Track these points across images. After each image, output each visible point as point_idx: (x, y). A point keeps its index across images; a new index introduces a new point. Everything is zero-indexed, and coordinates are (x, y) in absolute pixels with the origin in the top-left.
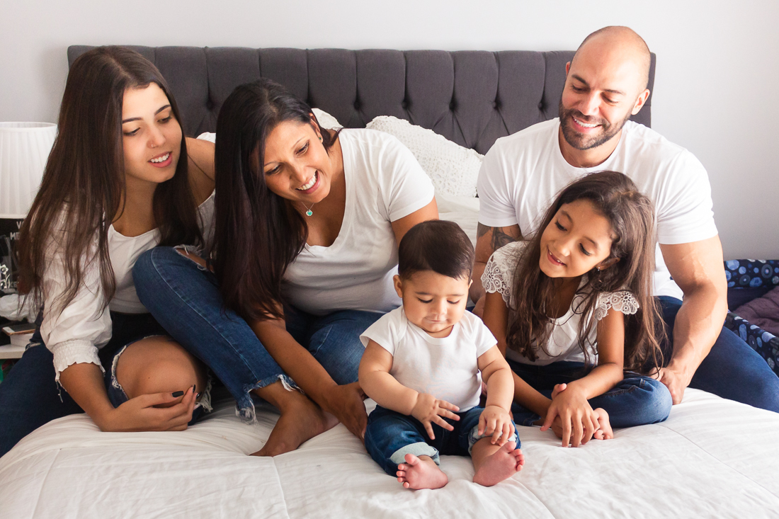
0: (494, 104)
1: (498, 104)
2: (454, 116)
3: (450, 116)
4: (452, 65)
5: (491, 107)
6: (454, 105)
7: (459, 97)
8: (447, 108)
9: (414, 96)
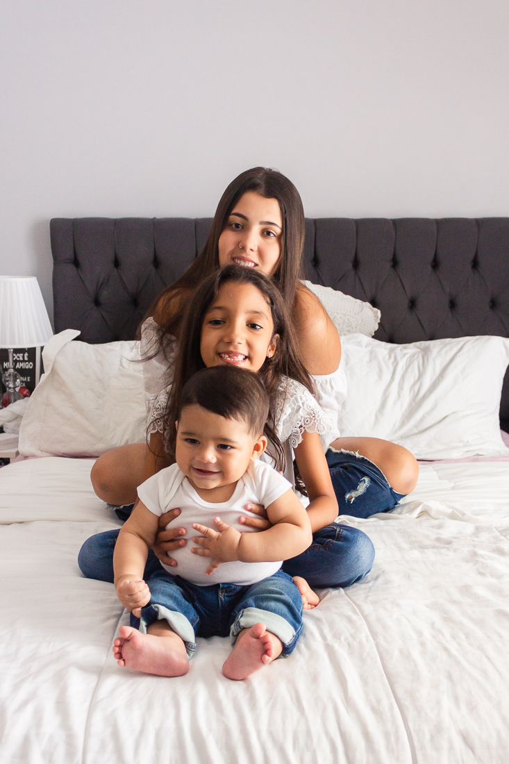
0: (392, 263)
1: (395, 263)
2: (356, 273)
3: (353, 272)
4: (355, 230)
5: (388, 265)
6: (356, 264)
7: (361, 257)
8: (350, 266)
9: (321, 256)
